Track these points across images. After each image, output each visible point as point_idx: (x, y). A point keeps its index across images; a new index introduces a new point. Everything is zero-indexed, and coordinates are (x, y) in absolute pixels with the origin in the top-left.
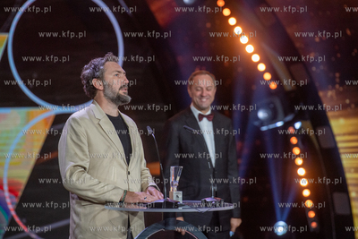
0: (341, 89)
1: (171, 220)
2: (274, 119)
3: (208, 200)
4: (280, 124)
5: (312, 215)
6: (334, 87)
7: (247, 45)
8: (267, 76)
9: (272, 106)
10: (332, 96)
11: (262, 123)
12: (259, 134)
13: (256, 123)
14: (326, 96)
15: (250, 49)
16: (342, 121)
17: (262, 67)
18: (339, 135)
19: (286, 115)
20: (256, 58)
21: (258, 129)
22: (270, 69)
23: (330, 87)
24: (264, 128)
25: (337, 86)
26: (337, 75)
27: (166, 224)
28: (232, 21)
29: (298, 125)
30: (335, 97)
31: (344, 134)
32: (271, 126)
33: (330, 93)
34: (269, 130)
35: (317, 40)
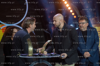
1: (41, 60)
3: (52, 54)
8: (73, 14)
15: (68, 5)
17: (71, 11)
20: (69, 8)
22: (74, 12)
25: (95, 17)
26: (95, 13)
27: (39, 61)
30: (94, 21)
35: (89, 2)
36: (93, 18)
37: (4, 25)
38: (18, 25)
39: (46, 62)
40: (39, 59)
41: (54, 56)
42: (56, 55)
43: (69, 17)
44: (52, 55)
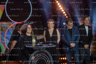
8: (66, 15)
10: (81, 19)
13: (63, 26)
15: (61, 8)
17: (64, 13)
20: (63, 11)
25: (82, 17)
27: (40, 50)
33: (80, 19)
35: (77, 6)
36: (80, 18)
41: (51, 46)
44: (49, 45)
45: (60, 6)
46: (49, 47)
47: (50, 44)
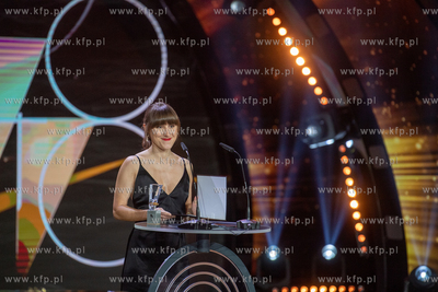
0: (397, 106)
1: (205, 242)
2: (324, 136)
4: (330, 142)
5: (362, 239)
6: (389, 104)
7: (298, 57)
8: (318, 91)
9: (322, 122)
10: (386, 114)
11: (312, 140)
12: (308, 152)
13: (305, 141)
14: (380, 113)
15: (300, 61)
16: (397, 141)
17: (312, 81)
18: (393, 155)
19: (337, 132)
20: (306, 71)
21: (307, 146)
22: (322, 83)
23: (385, 103)
24: (313, 146)
25: (393, 103)
26: (393, 91)
27: (199, 246)
28: (282, 31)
29: (349, 144)
30: (390, 115)
31: (399, 155)
32: (321, 144)
33: (385, 110)
34: (319, 148)
35: (373, 53)
36: (386, 107)
37: (86, 122)
38: (131, 121)
39: (224, 248)
40: (200, 236)
41: (251, 229)
42: (256, 229)
43: (305, 102)
44: (242, 227)
45: (294, 51)
46: (239, 232)
47: (243, 222)
